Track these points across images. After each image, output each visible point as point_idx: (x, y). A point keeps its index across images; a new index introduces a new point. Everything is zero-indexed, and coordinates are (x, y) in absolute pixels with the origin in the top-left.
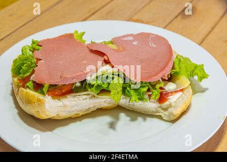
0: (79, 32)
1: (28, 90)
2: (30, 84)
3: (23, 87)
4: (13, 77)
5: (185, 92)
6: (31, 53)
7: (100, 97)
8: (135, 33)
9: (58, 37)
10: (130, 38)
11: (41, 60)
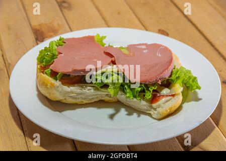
0: (101, 36)
1: (45, 75)
2: (48, 71)
3: (43, 72)
4: (38, 64)
5: (175, 97)
6: (56, 47)
7: (102, 90)
8: (149, 43)
9: (82, 38)
10: (144, 47)
11: (61, 53)
